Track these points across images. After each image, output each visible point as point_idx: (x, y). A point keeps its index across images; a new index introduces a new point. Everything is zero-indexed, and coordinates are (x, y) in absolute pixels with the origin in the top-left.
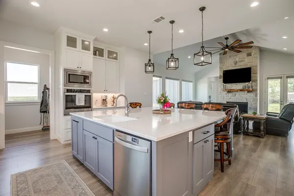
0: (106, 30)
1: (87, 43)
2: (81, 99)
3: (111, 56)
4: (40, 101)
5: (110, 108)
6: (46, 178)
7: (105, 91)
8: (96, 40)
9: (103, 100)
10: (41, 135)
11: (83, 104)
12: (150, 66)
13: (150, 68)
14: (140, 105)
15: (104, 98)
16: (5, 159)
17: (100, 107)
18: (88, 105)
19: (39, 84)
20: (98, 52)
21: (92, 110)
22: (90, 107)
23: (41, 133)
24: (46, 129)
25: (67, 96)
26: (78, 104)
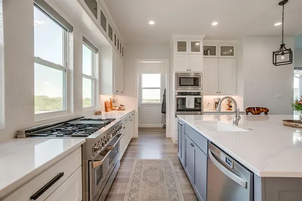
0: (215, 24)
1: (197, 44)
2: (191, 102)
3: (225, 53)
4: (162, 103)
5: (224, 113)
6: (153, 170)
7: (219, 93)
8: (206, 38)
9: (216, 103)
10: (161, 132)
11: (192, 107)
12: (283, 54)
13: (283, 57)
14: (266, 112)
15: (217, 101)
16: (142, 145)
17: (213, 111)
18: (198, 108)
19: (161, 88)
20: (209, 51)
21: (201, 114)
22: (200, 110)
23: (162, 130)
24: (164, 127)
25: (178, 99)
26: (187, 106)
